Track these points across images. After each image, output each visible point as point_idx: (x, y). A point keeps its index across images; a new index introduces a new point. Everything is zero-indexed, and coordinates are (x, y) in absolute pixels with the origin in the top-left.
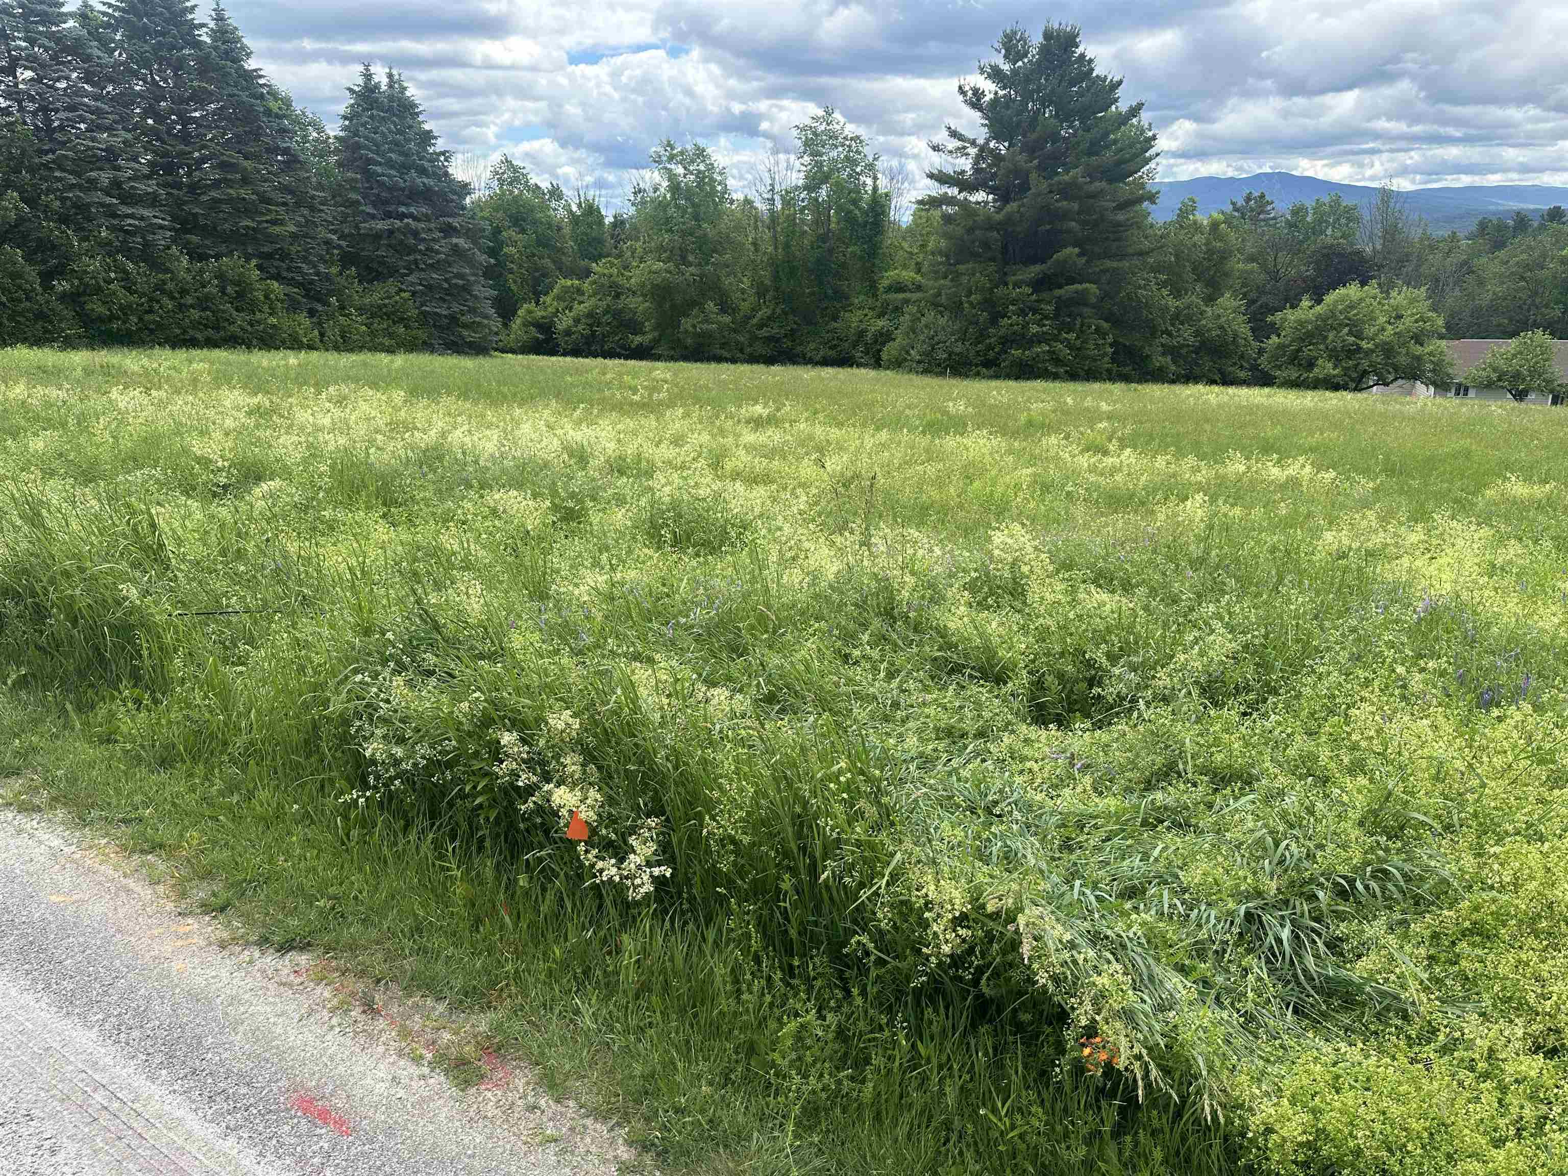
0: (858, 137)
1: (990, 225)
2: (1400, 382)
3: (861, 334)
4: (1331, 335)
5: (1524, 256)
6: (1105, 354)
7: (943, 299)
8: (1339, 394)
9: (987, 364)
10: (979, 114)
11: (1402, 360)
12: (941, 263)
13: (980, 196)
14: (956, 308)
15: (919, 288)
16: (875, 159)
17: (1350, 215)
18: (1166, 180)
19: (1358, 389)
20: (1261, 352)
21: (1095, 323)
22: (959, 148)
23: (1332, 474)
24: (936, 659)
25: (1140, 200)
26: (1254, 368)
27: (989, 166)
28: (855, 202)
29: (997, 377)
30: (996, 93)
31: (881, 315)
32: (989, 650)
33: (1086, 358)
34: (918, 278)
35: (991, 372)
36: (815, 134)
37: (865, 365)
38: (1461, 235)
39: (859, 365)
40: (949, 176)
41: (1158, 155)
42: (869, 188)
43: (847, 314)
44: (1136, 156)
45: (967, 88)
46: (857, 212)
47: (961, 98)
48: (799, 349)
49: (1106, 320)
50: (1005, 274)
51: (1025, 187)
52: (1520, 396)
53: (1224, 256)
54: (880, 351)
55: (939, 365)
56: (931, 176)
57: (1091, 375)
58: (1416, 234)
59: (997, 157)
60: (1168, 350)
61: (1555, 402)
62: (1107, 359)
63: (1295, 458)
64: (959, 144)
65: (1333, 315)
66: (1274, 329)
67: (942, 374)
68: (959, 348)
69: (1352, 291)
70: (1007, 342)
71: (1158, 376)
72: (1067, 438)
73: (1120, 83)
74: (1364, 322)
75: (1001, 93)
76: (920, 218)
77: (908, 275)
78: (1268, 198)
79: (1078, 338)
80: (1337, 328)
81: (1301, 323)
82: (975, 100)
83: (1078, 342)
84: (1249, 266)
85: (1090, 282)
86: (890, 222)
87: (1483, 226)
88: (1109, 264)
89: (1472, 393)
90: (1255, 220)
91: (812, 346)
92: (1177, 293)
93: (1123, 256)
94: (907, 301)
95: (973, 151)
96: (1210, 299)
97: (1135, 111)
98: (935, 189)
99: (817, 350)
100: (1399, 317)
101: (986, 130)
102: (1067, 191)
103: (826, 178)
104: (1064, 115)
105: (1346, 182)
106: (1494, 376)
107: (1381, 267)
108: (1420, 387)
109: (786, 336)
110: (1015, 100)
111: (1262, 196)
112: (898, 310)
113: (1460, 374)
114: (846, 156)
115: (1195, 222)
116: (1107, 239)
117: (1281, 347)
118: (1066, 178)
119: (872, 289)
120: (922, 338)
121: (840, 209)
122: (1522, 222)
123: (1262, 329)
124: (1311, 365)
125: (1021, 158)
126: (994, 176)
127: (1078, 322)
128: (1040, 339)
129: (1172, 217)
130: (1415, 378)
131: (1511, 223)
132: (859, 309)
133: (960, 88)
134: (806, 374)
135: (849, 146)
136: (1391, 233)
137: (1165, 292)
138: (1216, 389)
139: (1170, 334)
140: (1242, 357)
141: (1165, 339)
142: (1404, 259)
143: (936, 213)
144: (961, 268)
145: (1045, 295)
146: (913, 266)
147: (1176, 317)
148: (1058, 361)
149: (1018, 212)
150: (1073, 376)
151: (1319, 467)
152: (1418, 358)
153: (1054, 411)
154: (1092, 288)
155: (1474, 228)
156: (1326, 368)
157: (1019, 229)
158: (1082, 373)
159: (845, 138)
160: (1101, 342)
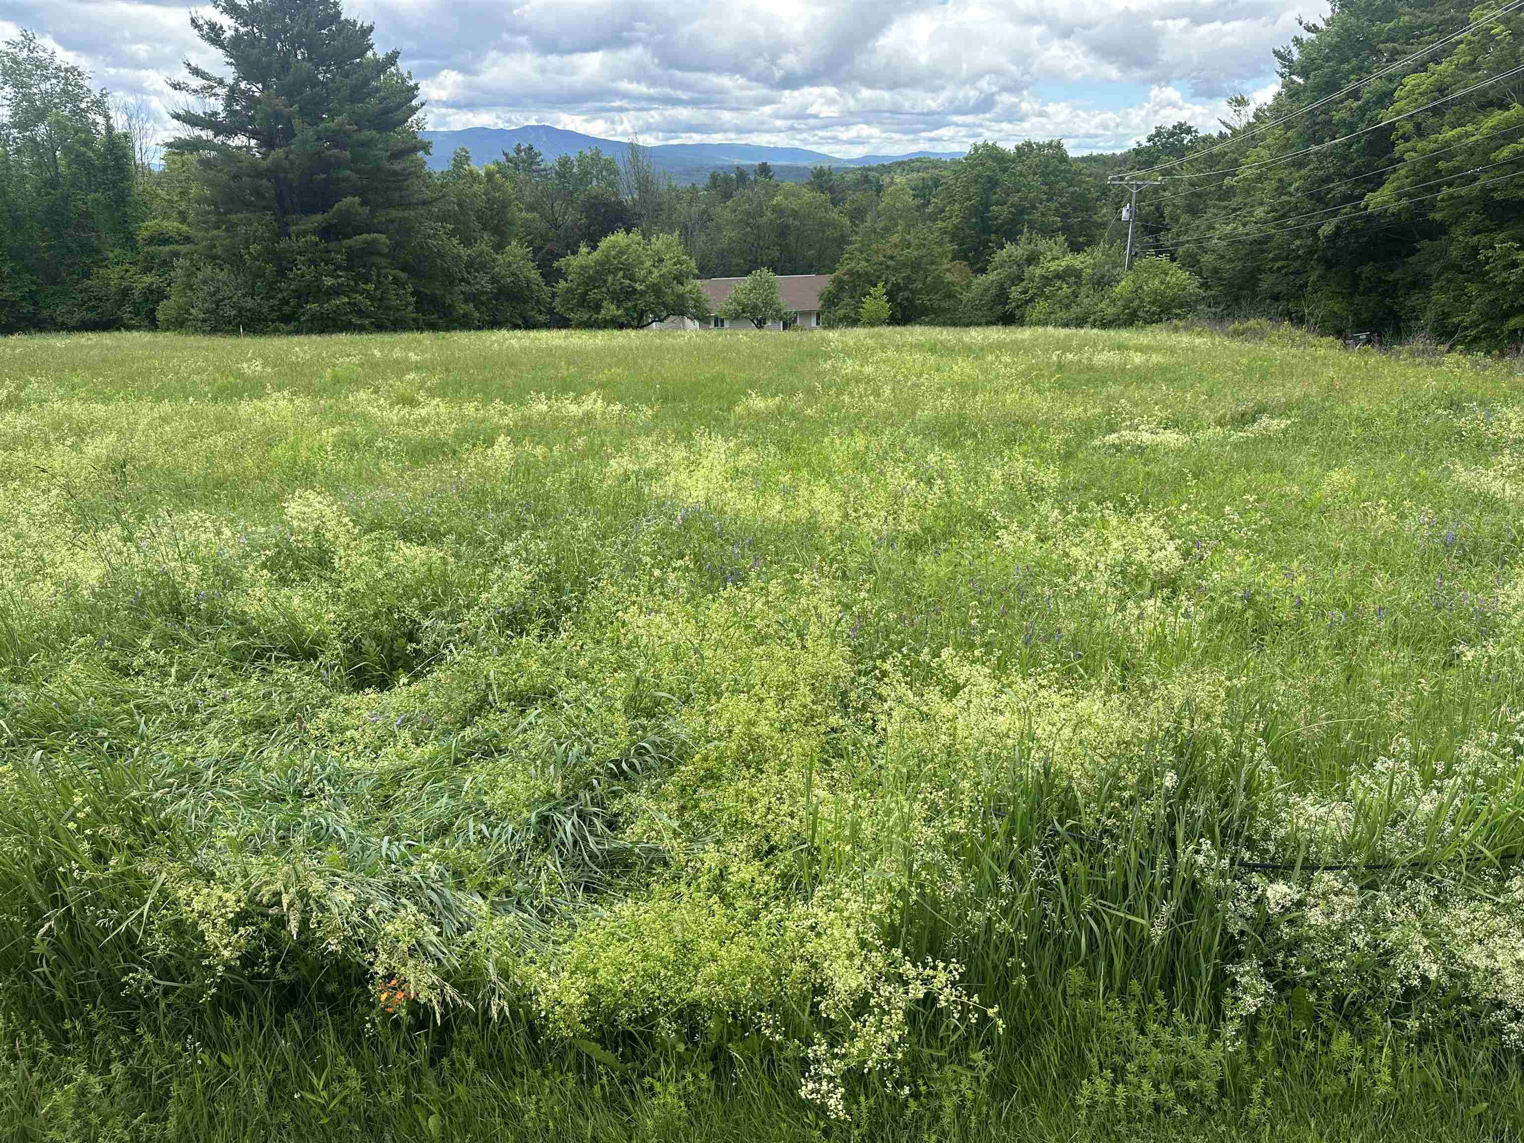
0: (75, 69)
1: (258, 173)
2: (672, 318)
3: (125, 293)
4: (610, 278)
5: (747, 206)
6: (408, 304)
7: (219, 251)
8: (624, 332)
9: (286, 319)
10: (221, 51)
11: (670, 299)
12: (209, 213)
13: (240, 140)
14: (234, 260)
15: (188, 239)
16: (102, 95)
17: (610, 167)
18: (441, 129)
19: (639, 326)
20: (554, 295)
21: (392, 273)
22: (204, 88)
23: (619, 406)
24: (237, 648)
25: (415, 149)
26: (551, 311)
27: (243, 107)
28: (86, 143)
29: (298, 332)
30: (236, 30)
31: (147, 270)
32: (294, 626)
33: (388, 308)
34: (184, 228)
35: (291, 327)
36: (15, 61)
37: (138, 328)
38: (700, 187)
39: (129, 328)
40: (198, 117)
41: (423, 104)
42: (102, 128)
43: (101, 271)
44: (400, 106)
45: (201, 22)
46: (91, 154)
47: (196, 31)
48: (45, 313)
49: (403, 270)
50: (287, 224)
51: (289, 133)
52: (760, 324)
53: (504, 205)
54: (153, 310)
55: (230, 322)
56: (177, 117)
57: (397, 325)
58: (663, 187)
59: (252, 101)
60: (469, 298)
61: (785, 328)
62: (411, 308)
63: (588, 394)
64: (204, 82)
65: (609, 261)
66: (560, 274)
67: (235, 332)
68: (249, 303)
69: (619, 238)
70: (302, 296)
71: (465, 324)
72: (376, 392)
73: (371, 29)
74: (633, 266)
75: (243, 30)
76: (174, 162)
77: (172, 225)
78: (536, 150)
79: (376, 289)
80: (614, 272)
81: (582, 267)
82: (214, 35)
83: (378, 293)
84: (530, 216)
85: (379, 232)
86: (137, 167)
87: (714, 178)
88: (394, 213)
89: (727, 324)
90: (529, 170)
91: (62, 309)
92: (467, 242)
93: (409, 205)
94: (177, 254)
95: (222, 91)
96: (499, 247)
97: (392, 59)
98: (185, 132)
99: (72, 313)
100: (661, 260)
101: (233, 69)
102: (337, 139)
103: (41, 115)
104: (318, 58)
105: (603, 137)
106: (739, 308)
107: (640, 216)
108: (688, 322)
109: (23, 298)
110: (259, 39)
111: (531, 148)
112: (165, 264)
113: (716, 308)
114: (62, 90)
115: (471, 172)
116: (388, 188)
117: (569, 291)
118: (331, 124)
119: (129, 241)
120: (201, 294)
121: (67, 151)
122: (742, 175)
123: (551, 275)
124: (598, 307)
125: (280, 102)
126: (252, 119)
127: (374, 272)
128: (336, 291)
129: (447, 167)
130: (682, 314)
131: (733, 176)
132: (117, 263)
133: (193, 21)
134: (59, 342)
135: (67, 79)
136: (644, 184)
137: (455, 241)
138: (518, 333)
139: (468, 282)
140: (538, 302)
141: (463, 287)
142: (658, 210)
143: (193, 158)
144: (234, 217)
145: (332, 245)
146: (175, 215)
147: (470, 265)
148: (360, 313)
149: (286, 158)
150: (380, 327)
151: (609, 401)
152: (681, 297)
153: (361, 365)
154: (383, 238)
155: (707, 181)
156: (610, 310)
157: (290, 176)
158: (388, 324)
159: (58, 69)
160: (401, 292)
